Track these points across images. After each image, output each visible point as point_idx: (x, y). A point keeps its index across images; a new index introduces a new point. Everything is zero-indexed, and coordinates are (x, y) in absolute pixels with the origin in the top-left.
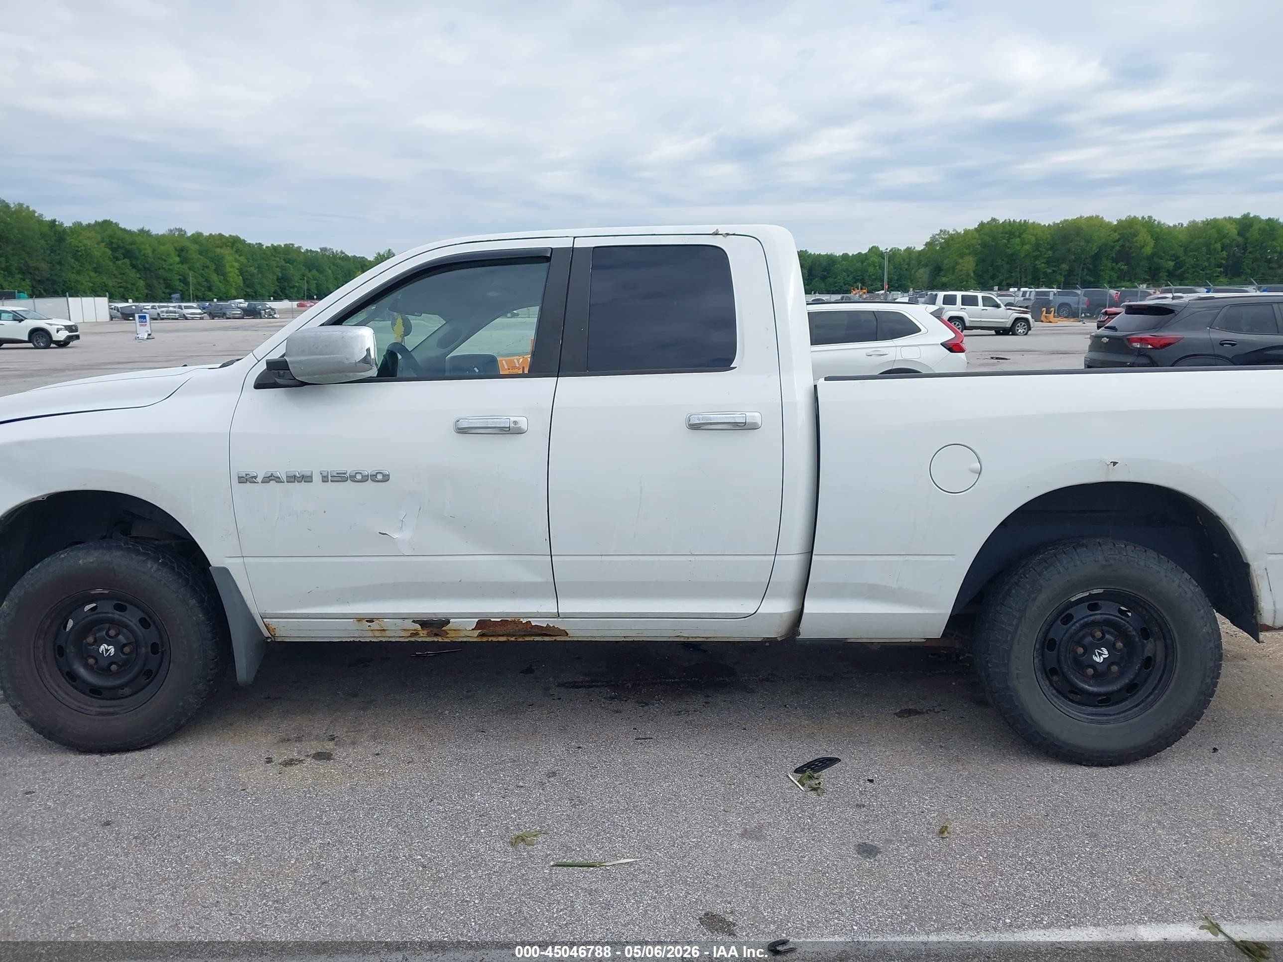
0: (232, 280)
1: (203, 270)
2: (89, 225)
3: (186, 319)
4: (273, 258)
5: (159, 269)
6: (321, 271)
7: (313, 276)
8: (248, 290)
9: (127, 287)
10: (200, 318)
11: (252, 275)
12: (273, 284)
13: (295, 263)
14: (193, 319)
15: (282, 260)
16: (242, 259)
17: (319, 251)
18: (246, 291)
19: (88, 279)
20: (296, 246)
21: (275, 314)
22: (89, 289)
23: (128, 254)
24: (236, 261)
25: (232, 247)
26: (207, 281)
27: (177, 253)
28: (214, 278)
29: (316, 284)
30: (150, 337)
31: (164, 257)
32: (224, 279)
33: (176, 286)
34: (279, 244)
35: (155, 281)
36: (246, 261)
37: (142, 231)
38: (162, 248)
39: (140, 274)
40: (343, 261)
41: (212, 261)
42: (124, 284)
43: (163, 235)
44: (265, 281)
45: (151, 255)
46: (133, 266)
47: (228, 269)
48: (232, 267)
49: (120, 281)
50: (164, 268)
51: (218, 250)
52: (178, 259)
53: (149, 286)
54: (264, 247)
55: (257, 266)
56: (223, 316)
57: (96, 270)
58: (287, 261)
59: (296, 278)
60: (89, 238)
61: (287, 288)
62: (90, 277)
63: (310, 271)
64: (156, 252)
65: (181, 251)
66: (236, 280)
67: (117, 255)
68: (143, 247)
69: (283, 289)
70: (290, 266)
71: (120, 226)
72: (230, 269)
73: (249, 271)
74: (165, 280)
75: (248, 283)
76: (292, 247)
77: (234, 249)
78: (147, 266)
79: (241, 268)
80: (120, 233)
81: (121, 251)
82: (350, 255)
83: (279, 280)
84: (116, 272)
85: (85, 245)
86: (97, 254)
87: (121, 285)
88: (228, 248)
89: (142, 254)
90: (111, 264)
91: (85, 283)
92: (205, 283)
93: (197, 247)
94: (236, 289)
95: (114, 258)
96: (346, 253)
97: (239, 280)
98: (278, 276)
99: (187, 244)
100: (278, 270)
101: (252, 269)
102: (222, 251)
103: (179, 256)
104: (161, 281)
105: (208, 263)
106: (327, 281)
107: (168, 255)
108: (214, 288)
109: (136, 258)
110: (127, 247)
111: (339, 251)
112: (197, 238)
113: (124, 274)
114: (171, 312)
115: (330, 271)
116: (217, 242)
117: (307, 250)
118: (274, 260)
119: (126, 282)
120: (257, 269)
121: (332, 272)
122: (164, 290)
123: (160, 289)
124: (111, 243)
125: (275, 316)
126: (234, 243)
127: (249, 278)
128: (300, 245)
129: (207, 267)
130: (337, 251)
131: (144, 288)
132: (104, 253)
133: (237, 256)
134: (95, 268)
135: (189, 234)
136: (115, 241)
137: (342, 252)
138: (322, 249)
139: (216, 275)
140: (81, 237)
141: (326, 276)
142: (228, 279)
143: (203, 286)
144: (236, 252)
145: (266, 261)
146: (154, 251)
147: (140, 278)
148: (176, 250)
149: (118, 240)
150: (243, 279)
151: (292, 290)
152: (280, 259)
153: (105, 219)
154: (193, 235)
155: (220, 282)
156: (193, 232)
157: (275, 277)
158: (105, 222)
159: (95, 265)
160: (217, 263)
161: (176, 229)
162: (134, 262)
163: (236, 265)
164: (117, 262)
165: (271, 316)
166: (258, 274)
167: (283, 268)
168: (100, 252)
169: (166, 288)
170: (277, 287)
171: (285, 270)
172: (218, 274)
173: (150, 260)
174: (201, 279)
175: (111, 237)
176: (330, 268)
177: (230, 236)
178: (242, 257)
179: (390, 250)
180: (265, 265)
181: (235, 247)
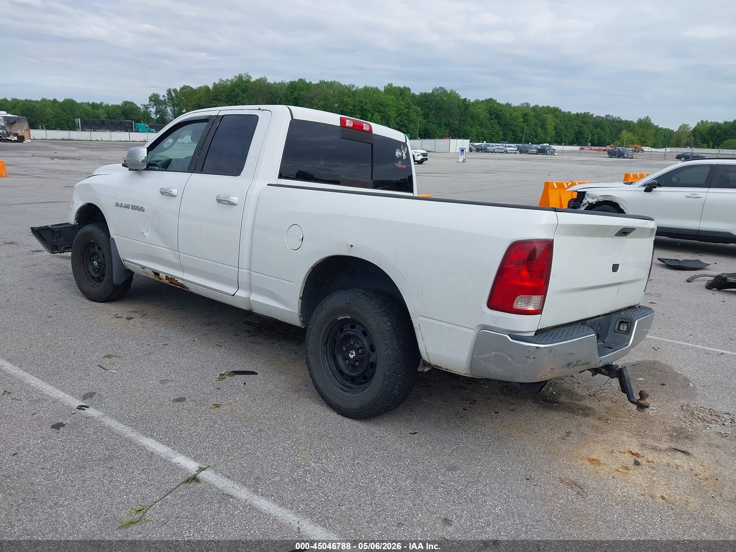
0: (549, 132)
1: (535, 126)
2: (482, 101)
3: (507, 153)
4: (575, 120)
5: (512, 125)
6: (603, 129)
7: (597, 132)
8: (558, 139)
9: (494, 135)
10: (515, 152)
11: (561, 130)
12: (573, 136)
13: (588, 124)
14: (511, 153)
15: (580, 122)
16: (558, 121)
17: (605, 117)
18: (556, 139)
19: (476, 130)
20: (590, 114)
21: (555, 153)
22: (475, 135)
23: (498, 117)
24: (554, 121)
25: (553, 113)
26: (535, 132)
27: (523, 116)
28: (540, 131)
29: (598, 136)
30: (464, 161)
31: (515, 119)
32: (545, 132)
33: (518, 134)
34: (581, 112)
35: (508, 132)
36: (559, 121)
37: (507, 104)
38: (515, 113)
39: (502, 128)
40: (618, 123)
41: (541, 121)
42: (492, 133)
43: (517, 107)
44: (568, 134)
45: (509, 117)
46: (499, 123)
47: (548, 126)
48: (551, 125)
49: (491, 131)
50: (514, 125)
51: (545, 115)
52: (522, 120)
53: (504, 134)
54: (572, 114)
55: (565, 125)
56: (526, 152)
57: (480, 125)
58: (583, 122)
59: (587, 133)
60: (480, 108)
61: (580, 138)
62: (477, 129)
63: (596, 128)
64: (512, 116)
65: (525, 116)
66: (552, 132)
67: (492, 117)
68: (506, 113)
69: (577, 139)
70: (585, 125)
71: (497, 101)
72: (550, 126)
73: (560, 127)
74: (513, 131)
75: (558, 134)
76: (588, 114)
77: (554, 115)
78: (506, 123)
79: (556, 126)
80: (496, 105)
81: (494, 115)
82: (623, 120)
83: (576, 133)
84: (490, 126)
85: (477, 112)
86: (482, 116)
87: (491, 133)
88: (551, 114)
89: (504, 116)
90: (488, 122)
91: (473, 132)
92: (534, 134)
93: (533, 113)
94: (551, 138)
95: (490, 119)
96: (622, 118)
97: (553, 133)
98: (576, 131)
99: (529, 111)
100: (577, 127)
101: (562, 126)
102: (547, 116)
103: (523, 118)
104: (512, 132)
105: (538, 123)
106: (605, 135)
107: (518, 117)
108: (538, 137)
109: (501, 119)
110: (497, 112)
111: (617, 117)
112: (535, 108)
113: (493, 127)
114: (500, 149)
115: (608, 129)
116: (546, 111)
117: (597, 116)
118: (576, 122)
119: (494, 132)
120: (565, 127)
121: (610, 129)
122: (512, 137)
123: (510, 135)
124: (490, 110)
125: (555, 154)
126: (555, 112)
127: (559, 131)
128: (593, 113)
129: (537, 125)
130: (615, 117)
131: (502, 136)
132: (486, 116)
133: (555, 119)
134: (480, 124)
135: (531, 106)
136: (492, 109)
137: (618, 118)
138: (606, 116)
139: (541, 129)
140: (476, 108)
141: (605, 132)
142: (547, 132)
143: (533, 136)
144: (555, 116)
145: (571, 122)
146: (511, 115)
147: (501, 130)
148: (522, 115)
149: (494, 109)
150: (556, 132)
151: (582, 139)
152: (579, 121)
153: (490, 98)
154: (533, 106)
155: (543, 133)
156: (534, 105)
157: (574, 132)
158: (490, 99)
159: (480, 123)
160: (543, 122)
161: (525, 103)
162: (500, 121)
163: (554, 124)
164: (491, 121)
165: (552, 154)
166: (565, 130)
167: (580, 127)
168: (484, 115)
169: (513, 136)
170: (575, 138)
171: (581, 127)
172: (542, 129)
173: (508, 120)
174: (532, 132)
175: (491, 107)
176: (609, 127)
177: (554, 107)
178: (558, 120)
179: (648, 116)
180: (570, 125)
181: (555, 114)
